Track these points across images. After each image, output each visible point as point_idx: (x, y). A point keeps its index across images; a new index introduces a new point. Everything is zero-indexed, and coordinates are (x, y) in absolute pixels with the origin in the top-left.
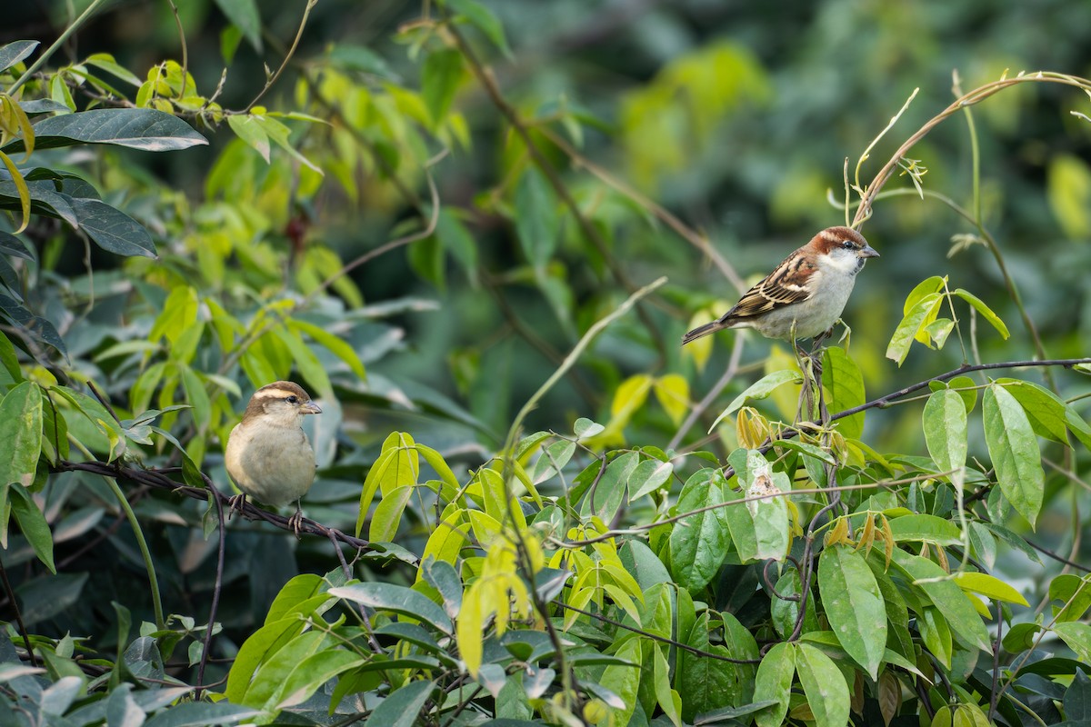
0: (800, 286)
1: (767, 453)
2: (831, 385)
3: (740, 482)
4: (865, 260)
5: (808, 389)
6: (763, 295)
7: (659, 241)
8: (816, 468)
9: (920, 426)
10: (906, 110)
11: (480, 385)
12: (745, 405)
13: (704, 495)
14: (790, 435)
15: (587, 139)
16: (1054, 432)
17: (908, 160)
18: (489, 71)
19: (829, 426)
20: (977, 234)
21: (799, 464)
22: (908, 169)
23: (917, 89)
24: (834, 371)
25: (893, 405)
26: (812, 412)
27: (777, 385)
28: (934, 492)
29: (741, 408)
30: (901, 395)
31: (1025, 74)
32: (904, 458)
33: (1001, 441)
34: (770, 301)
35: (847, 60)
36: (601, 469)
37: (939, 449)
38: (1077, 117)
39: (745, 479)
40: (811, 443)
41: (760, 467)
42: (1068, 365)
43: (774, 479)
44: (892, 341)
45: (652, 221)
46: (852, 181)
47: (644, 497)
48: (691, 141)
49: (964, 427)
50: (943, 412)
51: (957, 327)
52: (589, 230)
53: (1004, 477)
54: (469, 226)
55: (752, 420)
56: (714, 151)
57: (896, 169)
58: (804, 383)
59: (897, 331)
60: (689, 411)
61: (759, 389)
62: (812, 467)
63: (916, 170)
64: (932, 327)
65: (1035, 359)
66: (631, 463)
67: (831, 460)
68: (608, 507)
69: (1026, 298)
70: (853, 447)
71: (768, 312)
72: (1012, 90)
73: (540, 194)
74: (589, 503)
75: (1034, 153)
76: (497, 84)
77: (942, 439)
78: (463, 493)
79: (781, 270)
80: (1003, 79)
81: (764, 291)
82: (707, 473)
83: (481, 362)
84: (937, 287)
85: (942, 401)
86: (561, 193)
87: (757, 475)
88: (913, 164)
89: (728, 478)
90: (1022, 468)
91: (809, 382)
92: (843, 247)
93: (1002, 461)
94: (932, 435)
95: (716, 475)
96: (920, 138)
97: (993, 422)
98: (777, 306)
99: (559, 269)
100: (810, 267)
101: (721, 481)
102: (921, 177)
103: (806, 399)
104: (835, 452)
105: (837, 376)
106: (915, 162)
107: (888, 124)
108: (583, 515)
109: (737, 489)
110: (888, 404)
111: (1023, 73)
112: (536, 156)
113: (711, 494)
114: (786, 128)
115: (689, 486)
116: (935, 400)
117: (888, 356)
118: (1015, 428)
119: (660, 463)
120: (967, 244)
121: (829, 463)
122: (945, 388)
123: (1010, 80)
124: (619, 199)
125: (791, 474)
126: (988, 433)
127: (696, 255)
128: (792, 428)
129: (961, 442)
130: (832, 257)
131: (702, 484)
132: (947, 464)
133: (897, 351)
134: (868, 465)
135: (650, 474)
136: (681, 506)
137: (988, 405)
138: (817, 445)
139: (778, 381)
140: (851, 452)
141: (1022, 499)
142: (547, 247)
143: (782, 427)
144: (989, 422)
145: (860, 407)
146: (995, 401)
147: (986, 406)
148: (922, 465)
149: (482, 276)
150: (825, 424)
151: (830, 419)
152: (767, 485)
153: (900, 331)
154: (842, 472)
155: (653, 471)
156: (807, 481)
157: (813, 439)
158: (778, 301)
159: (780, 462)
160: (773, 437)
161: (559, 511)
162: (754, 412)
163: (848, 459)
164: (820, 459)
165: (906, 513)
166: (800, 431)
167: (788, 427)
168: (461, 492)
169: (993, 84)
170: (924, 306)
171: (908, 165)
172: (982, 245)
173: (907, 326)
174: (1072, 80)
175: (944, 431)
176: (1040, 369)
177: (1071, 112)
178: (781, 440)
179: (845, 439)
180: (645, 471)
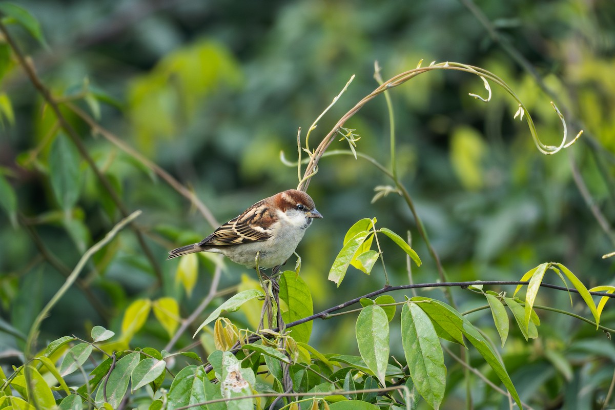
0: (265, 229)
1: (237, 353)
2: (286, 299)
3: (217, 375)
4: (312, 219)
5: (269, 303)
6: (235, 231)
7: (157, 192)
8: (274, 364)
9: (352, 332)
10: (345, 92)
11: (19, 302)
12: (221, 316)
13: (189, 385)
14: (254, 339)
15: (103, 113)
16: (453, 336)
17: (346, 129)
18: (29, 60)
19: (284, 333)
20: (393, 186)
21: (261, 361)
22: (346, 136)
23: (354, 76)
24: (289, 288)
25: (333, 317)
26: (271, 322)
27: (244, 301)
28: (363, 383)
29: (217, 319)
30: (339, 309)
31: (435, 64)
32: (340, 357)
33: (414, 346)
34: (240, 237)
35: (299, 54)
36: (112, 365)
37: (368, 352)
38: (474, 97)
39: (221, 375)
40: (270, 346)
41: (233, 364)
42: (464, 286)
43: (242, 373)
44: (333, 268)
45: (152, 175)
46: (303, 146)
47: (143, 388)
48: (180, 115)
49: (387, 335)
50: (371, 323)
51: (382, 257)
52: (104, 182)
53: (416, 375)
54: (10, 180)
55: (226, 327)
56: (198, 124)
57: (337, 135)
58: (266, 299)
59: (336, 260)
60: (180, 325)
61: (231, 304)
62: (271, 363)
63: (352, 137)
64: (362, 257)
65: (438, 282)
66: (135, 360)
67: (286, 359)
68: (117, 394)
69: (432, 234)
70: (301, 349)
71: (237, 245)
72: (424, 77)
73: (68, 154)
74: (103, 391)
75: (440, 125)
76: (35, 71)
77: (370, 343)
78: (9, 384)
79: (250, 213)
80: (418, 67)
81: (236, 228)
82: (192, 369)
83: (19, 285)
84: (368, 227)
85: (370, 315)
86: (83, 154)
87: (230, 371)
88: (350, 132)
89: (207, 372)
90: (430, 367)
91: (269, 299)
92: (296, 208)
93: (414, 362)
94: (363, 341)
95: (199, 371)
96: (355, 112)
97: (409, 332)
98: (245, 242)
99: (80, 213)
100: (272, 217)
101: (202, 375)
102: (355, 142)
103: (267, 312)
104: (288, 352)
105: (291, 292)
106: (351, 130)
107: (332, 102)
108: (97, 401)
109: (214, 380)
110: (329, 315)
111: (434, 62)
112: (65, 127)
113: (194, 386)
114: (253, 105)
115: (179, 378)
116: (365, 313)
117: (329, 278)
118: (425, 336)
119: (156, 361)
120: (386, 193)
121: (285, 362)
122: (372, 304)
123: (424, 68)
124: (126, 158)
125: (255, 369)
126: (405, 340)
127: (185, 204)
128: (256, 334)
129: (384, 346)
130: (287, 215)
131: (189, 377)
132: (374, 363)
133: (337, 275)
134: (313, 362)
135: (149, 370)
136: (172, 394)
137: (405, 318)
138: (275, 347)
139: (246, 298)
140: (300, 352)
141: (429, 391)
142: (72, 196)
143: (249, 333)
144: (405, 332)
145: (308, 317)
146: (410, 315)
147: (403, 319)
148: (354, 363)
149: (20, 219)
150: (282, 331)
151: (285, 327)
152: (238, 378)
153: (339, 260)
154: (294, 367)
155: (150, 367)
156: (267, 374)
157: (272, 342)
158: (246, 237)
159: (247, 359)
160: (242, 341)
161: (78, 398)
162: (228, 322)
163: (299, 359)
164: (278, 358)
165: (343, 399)
166: (262, 336)
167: (253, 333)
168: (7, 382)
169: (411, 71)
170: (357, 240)
171: (346, 133)
172: (398, 193)
173: (344, 256)
174: (470, 69)
175: (372, 338)
176: (443, 289)
177: (470, 94)
178: (248, 344)
179: (297, 343)
180: (145, 367)
